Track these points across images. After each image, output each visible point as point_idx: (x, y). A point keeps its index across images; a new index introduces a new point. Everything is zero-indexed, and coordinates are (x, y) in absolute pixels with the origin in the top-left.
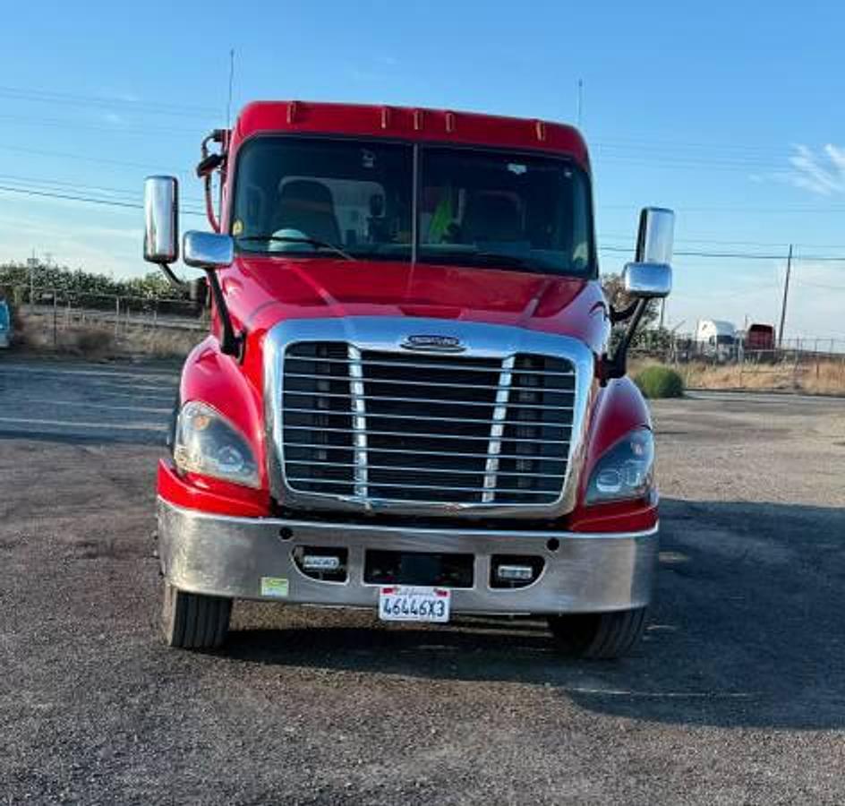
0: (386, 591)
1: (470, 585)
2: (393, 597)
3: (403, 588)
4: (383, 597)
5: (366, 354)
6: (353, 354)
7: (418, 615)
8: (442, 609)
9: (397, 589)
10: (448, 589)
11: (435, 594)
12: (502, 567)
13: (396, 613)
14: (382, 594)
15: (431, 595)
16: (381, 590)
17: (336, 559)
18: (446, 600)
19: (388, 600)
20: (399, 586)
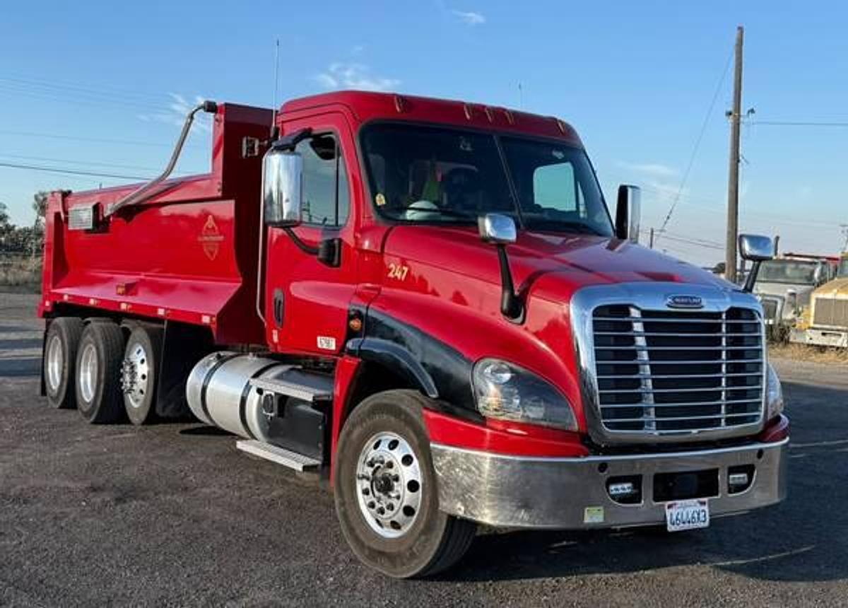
0: (670, 507)
1: (717, 494)
2: (674, 511)
3: (679, 502)
4: (668, 512)
5: (645, 314)
6: (635, 313)
7: (691, 524)
8: (705, 516)
9: (675, 504)
10: (705, 499)
11: (698, 505)
12: (731, 476)
13: (678, 525)
14: (667, 510)
15: (695, 506)
16: (666, 507)
17: (629, 485)
18: (706, 508)
19: (671, 515)
20: (677, 502)
